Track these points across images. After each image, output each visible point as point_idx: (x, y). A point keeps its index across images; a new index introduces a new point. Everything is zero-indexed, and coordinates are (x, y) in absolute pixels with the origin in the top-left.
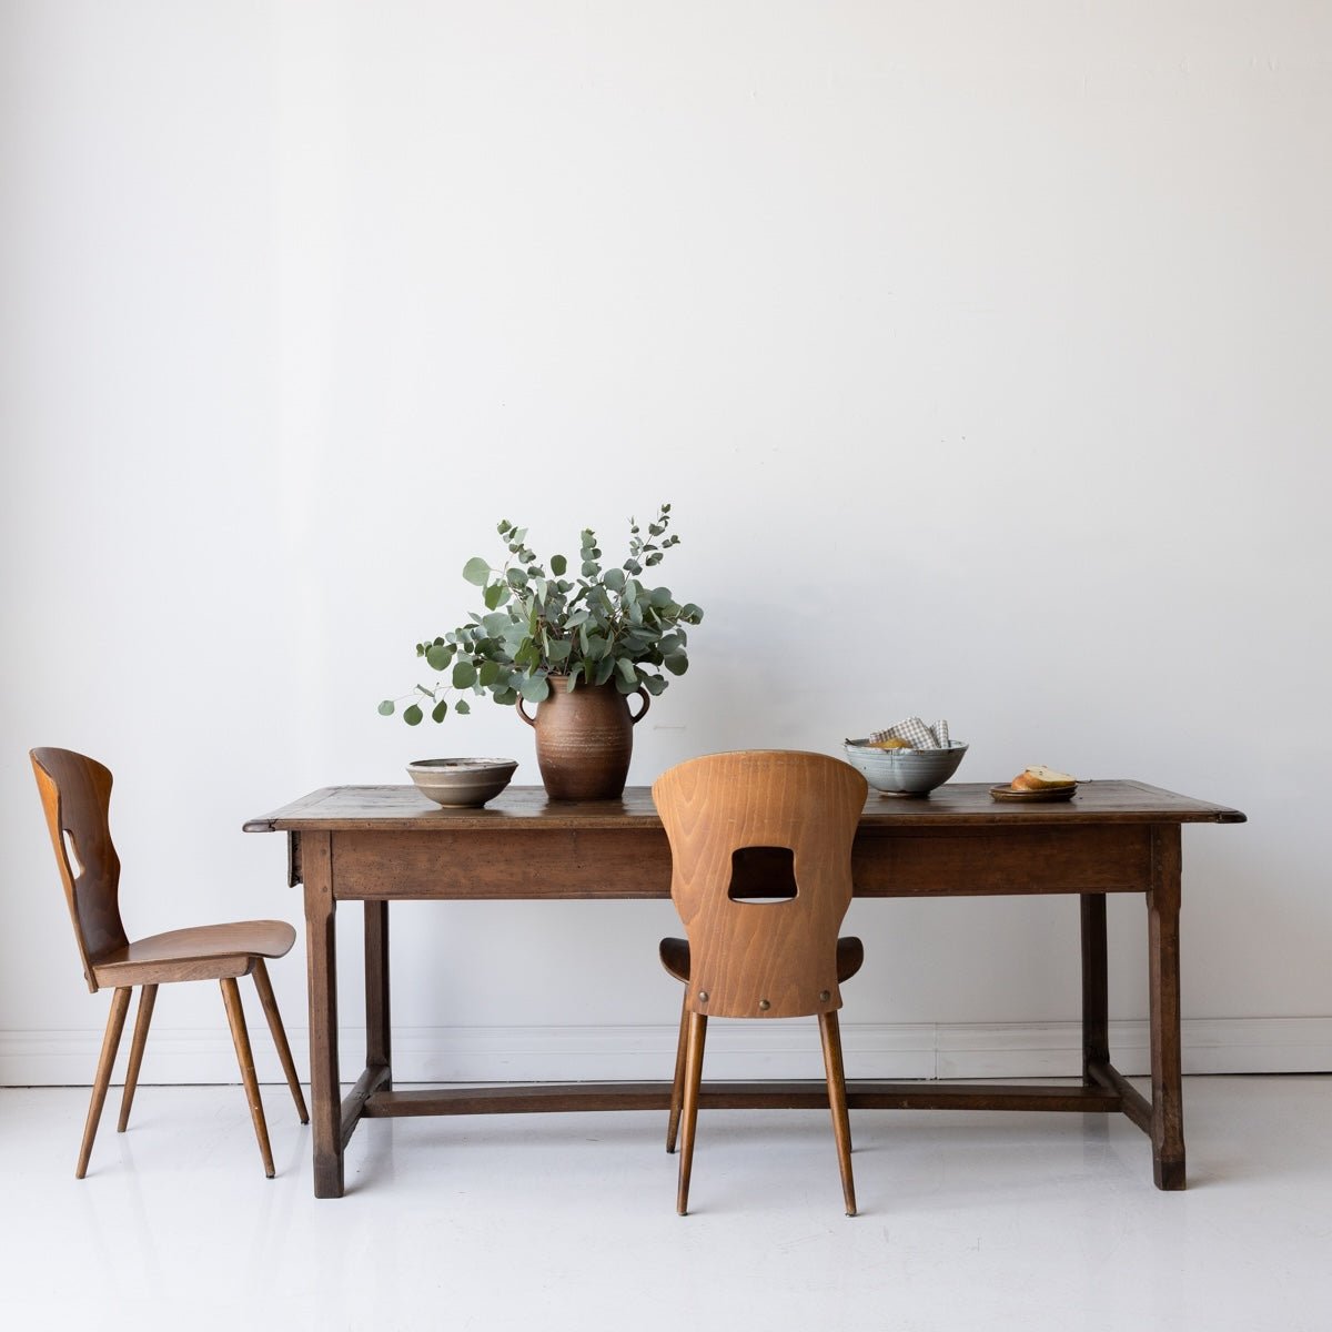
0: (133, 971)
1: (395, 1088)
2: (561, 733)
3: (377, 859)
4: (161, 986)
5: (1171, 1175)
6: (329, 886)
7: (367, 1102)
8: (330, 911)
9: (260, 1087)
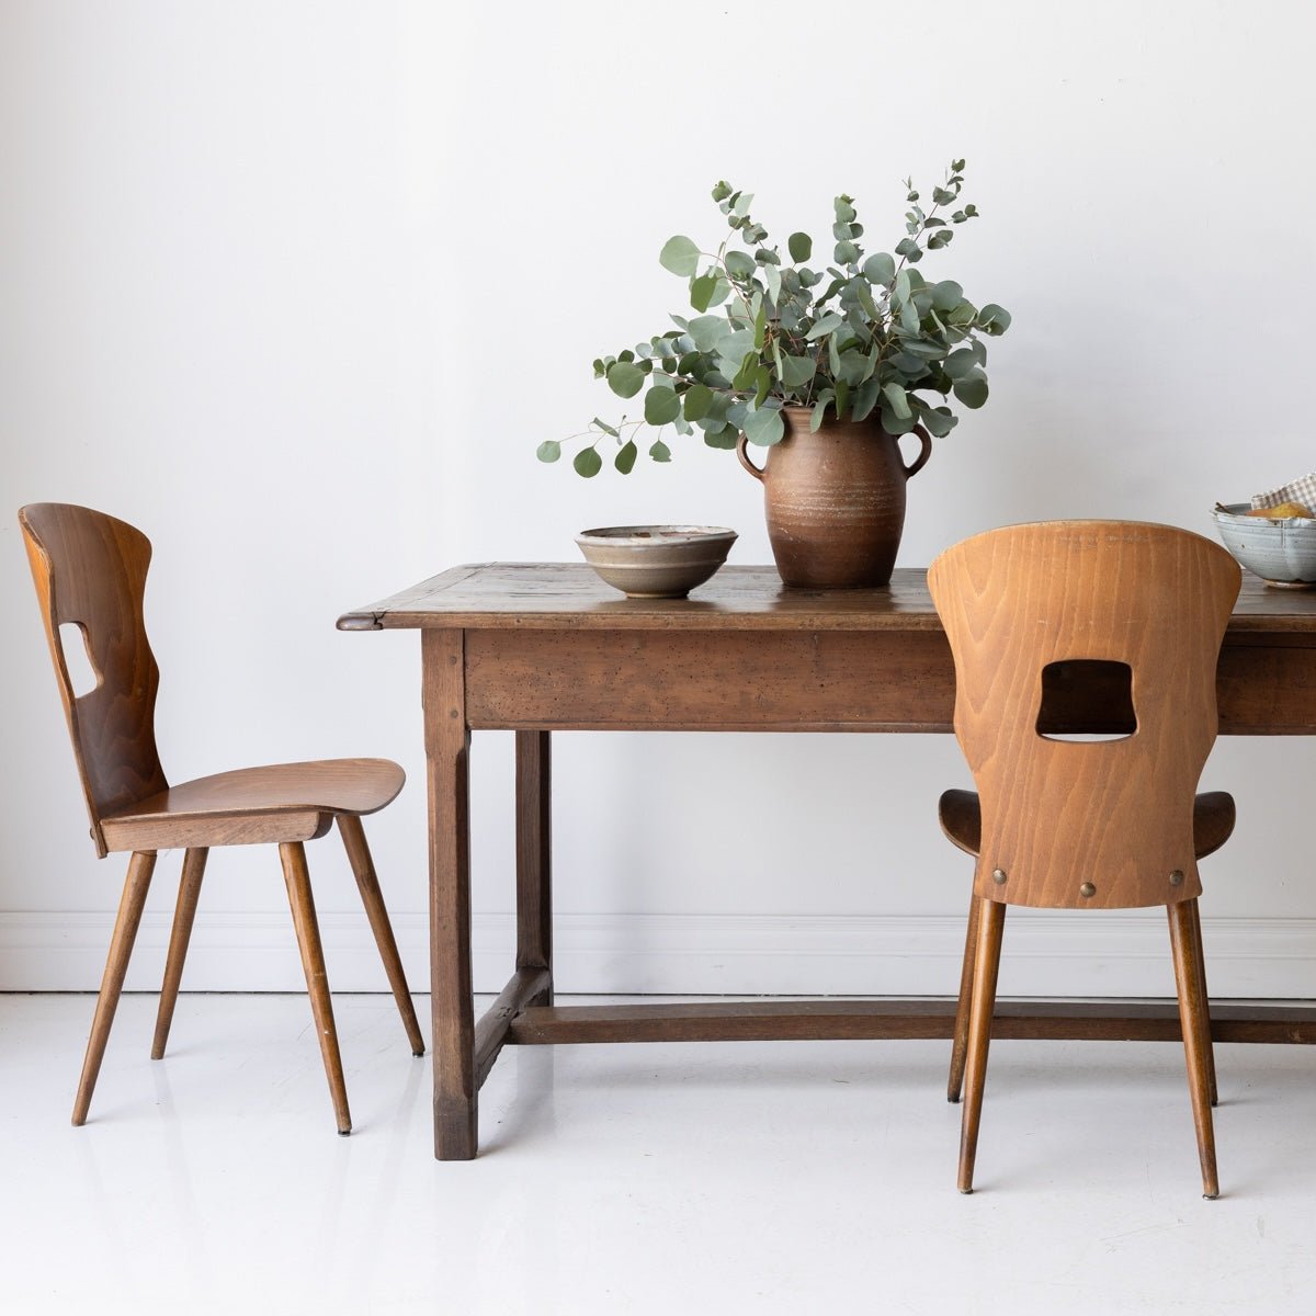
1: (558, 1002)
2: (800, 491)
3: (531, 671)
4: (212, 851)
7: (516, 1022)
8: (460, 745)
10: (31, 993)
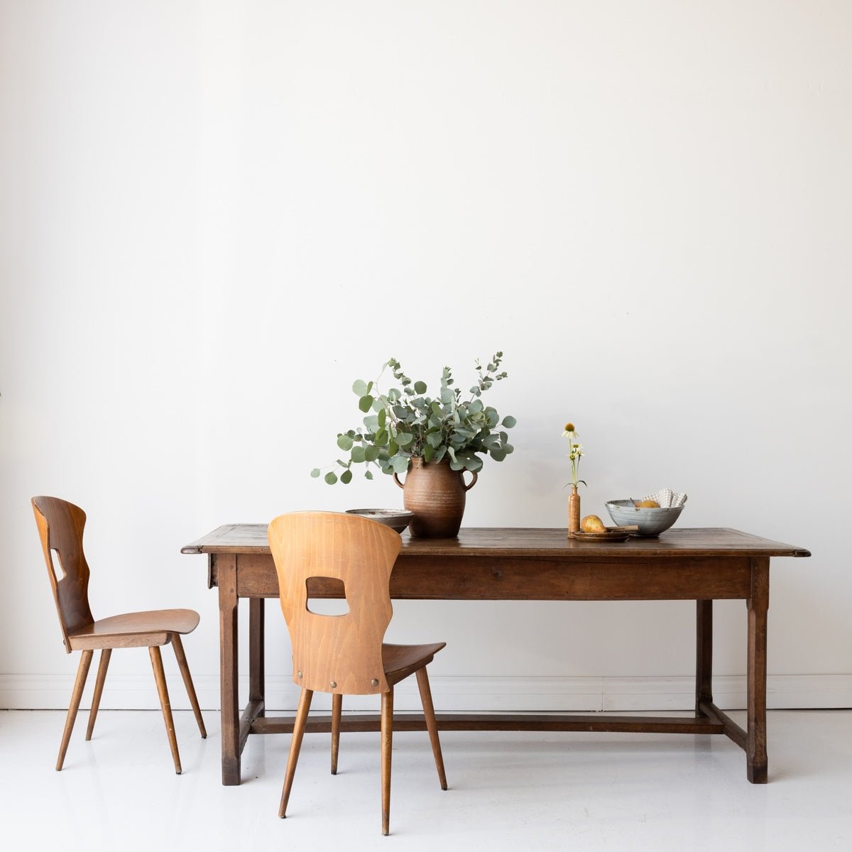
0: (94, 640)
1: (267, 715)
3: (265, 572)
5: (758, 773)
6: (235, 589)
7: (253, 724)
8: (235, 605)
9: (172, 711)
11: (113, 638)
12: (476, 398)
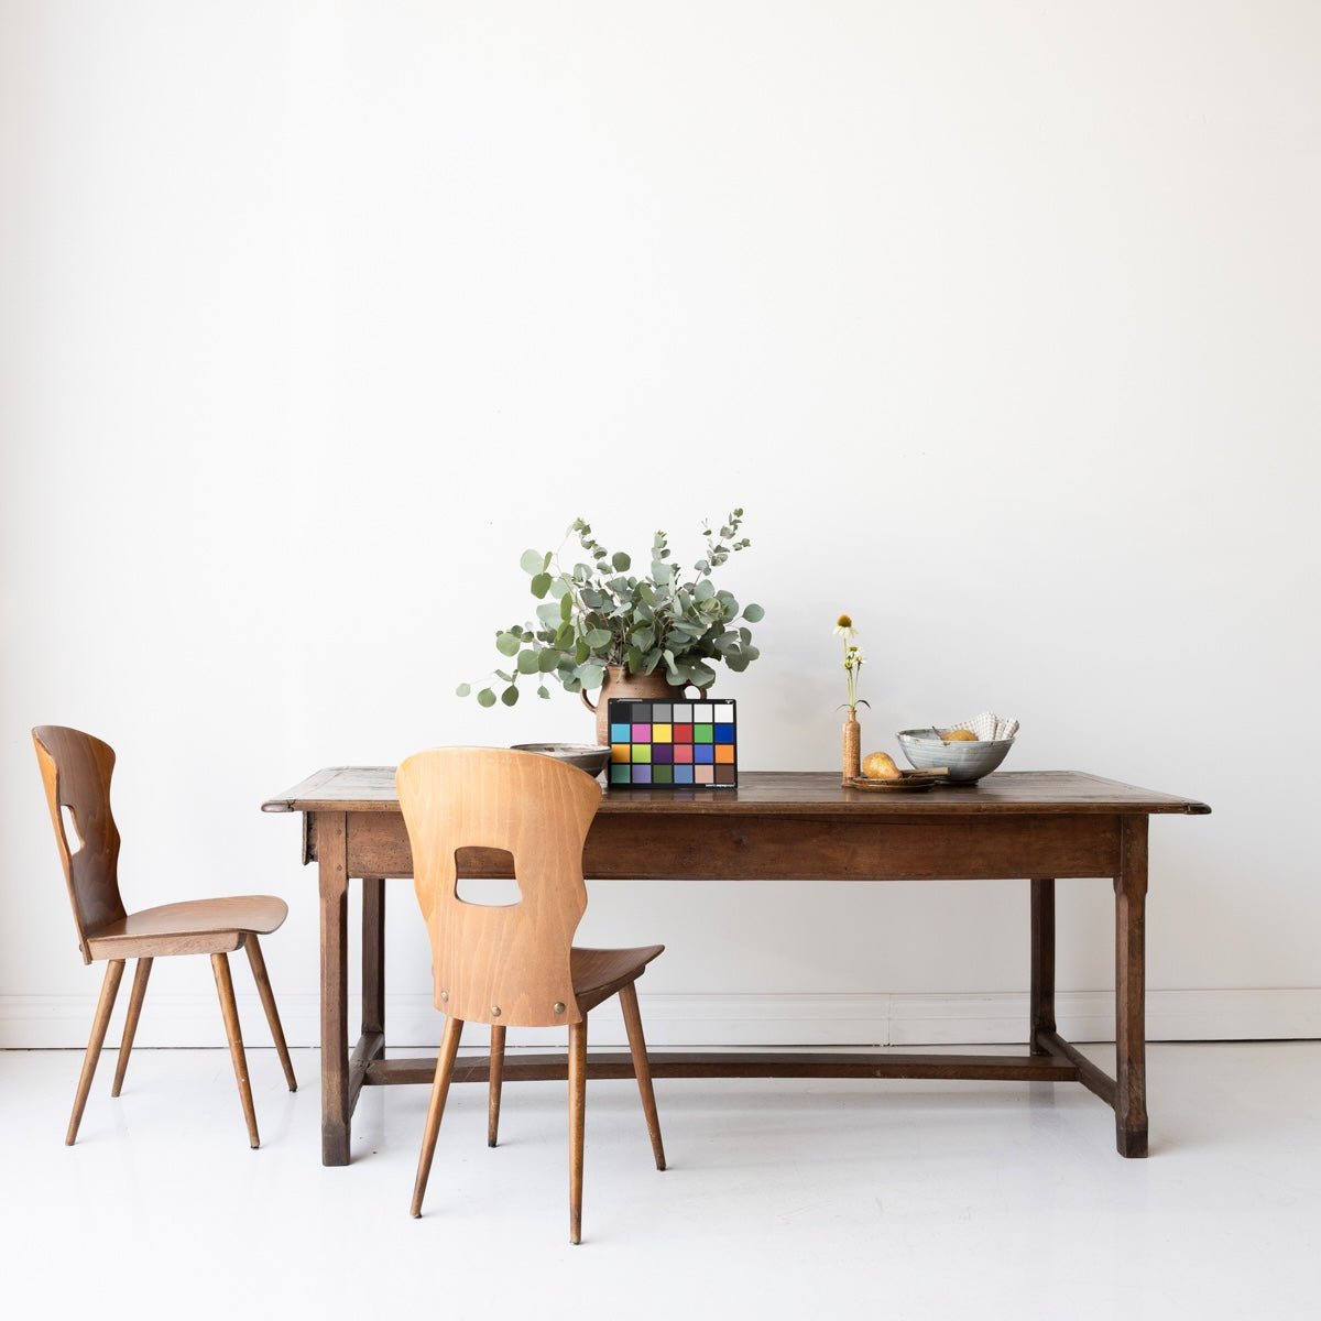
0: (127, 945)
3: (391, 839)
4: (156, 960)
5: (1134, 1142)
6: (343, 866)
7: (368, 1071)
8: (343, 888)
9: (245, 1050)
10: (29, 1049)
11: (155, 940)
12: (703, 577)
